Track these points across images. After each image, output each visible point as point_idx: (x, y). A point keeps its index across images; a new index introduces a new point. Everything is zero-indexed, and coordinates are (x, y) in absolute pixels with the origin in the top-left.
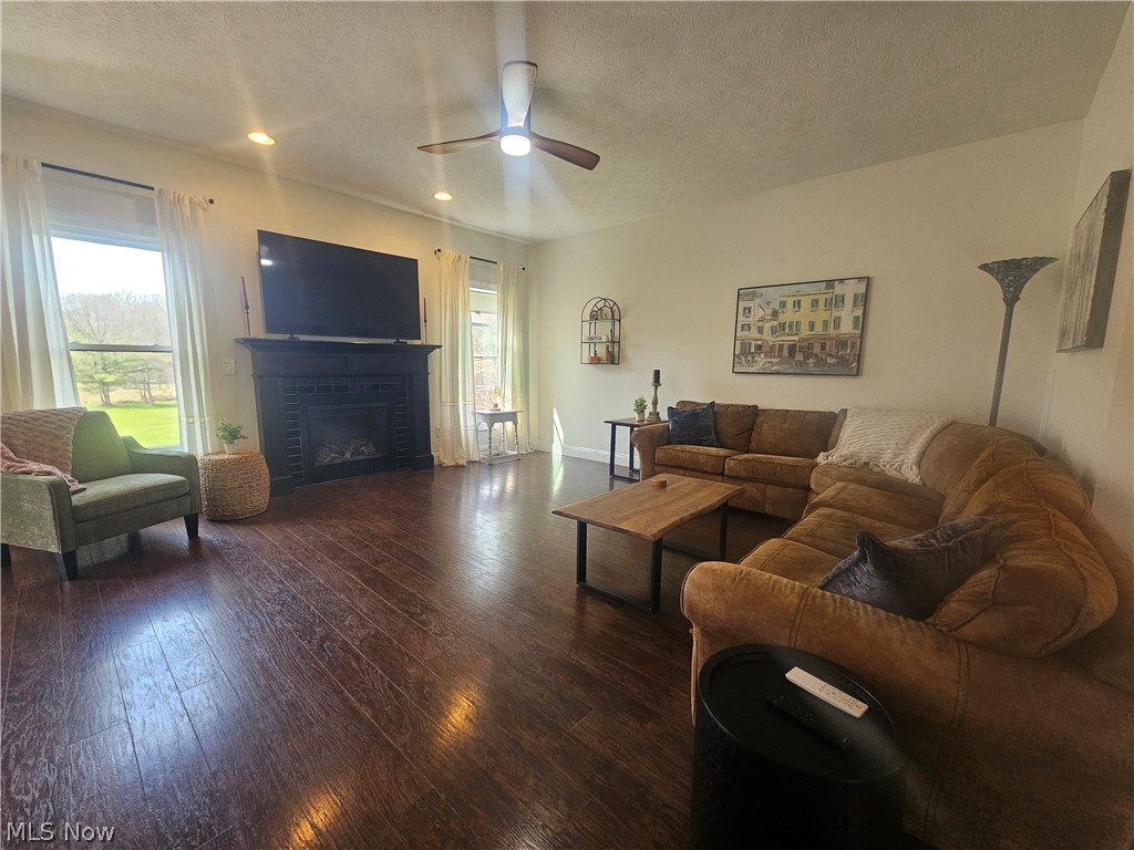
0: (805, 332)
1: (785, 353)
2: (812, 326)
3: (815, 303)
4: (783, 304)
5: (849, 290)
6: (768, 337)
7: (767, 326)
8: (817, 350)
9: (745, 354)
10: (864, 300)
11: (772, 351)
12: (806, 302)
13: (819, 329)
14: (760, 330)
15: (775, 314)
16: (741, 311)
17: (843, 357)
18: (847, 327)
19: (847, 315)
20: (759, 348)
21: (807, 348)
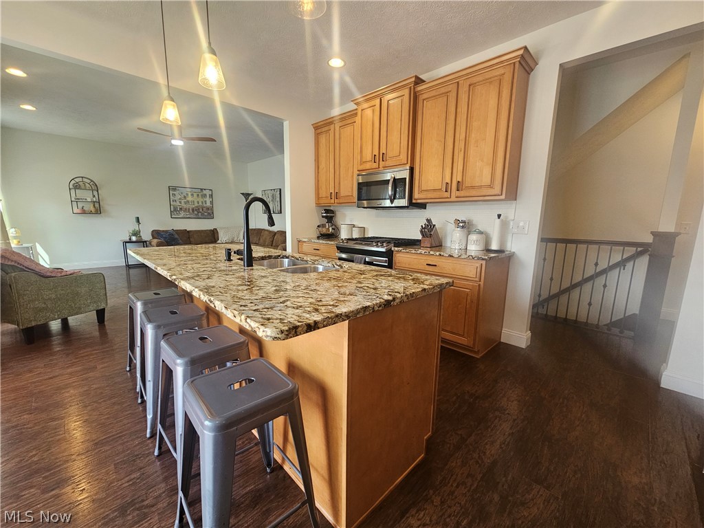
0: (196, 204)
1: (191, 211)
2: (198, 202)
3: (198, 195)
4: (187, 194)
5: (208, 193)
6: (183, 204)
7: (182, 201)
8: (201, 210)
9: (175, 212)
10: (211, 196)
11: (185, 210)
12: (195, 195)
13: (200, 204)
14: (180, 202)
15: (185, 197)
16: (171, 195)
17: (208, 213)
18: (208, 204)
19: (208, 200)
20: (181, 209)
21: (198, 210)
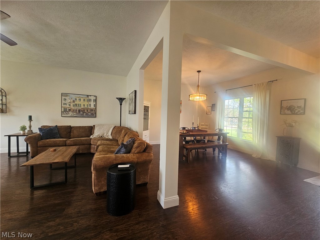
0: (82, 107)
1: (78, 112)
2: (84, 105)
3: (84, 100)
4: (76, 99)
5: (93, 98)
6: (72, 107)
7: (72, 104)
8: (86, 111)
9: (65, 112)
10: (95, 101)
11: (73, 111)
12: (82, 99)
13: (86, 106)
14: (70, 105)
15: (74, 101)
16: (63, 99)
17: (92, 113)
18: (92, 107)
19: (92, 104)
20: (70, 110)
21: (83, 111)
